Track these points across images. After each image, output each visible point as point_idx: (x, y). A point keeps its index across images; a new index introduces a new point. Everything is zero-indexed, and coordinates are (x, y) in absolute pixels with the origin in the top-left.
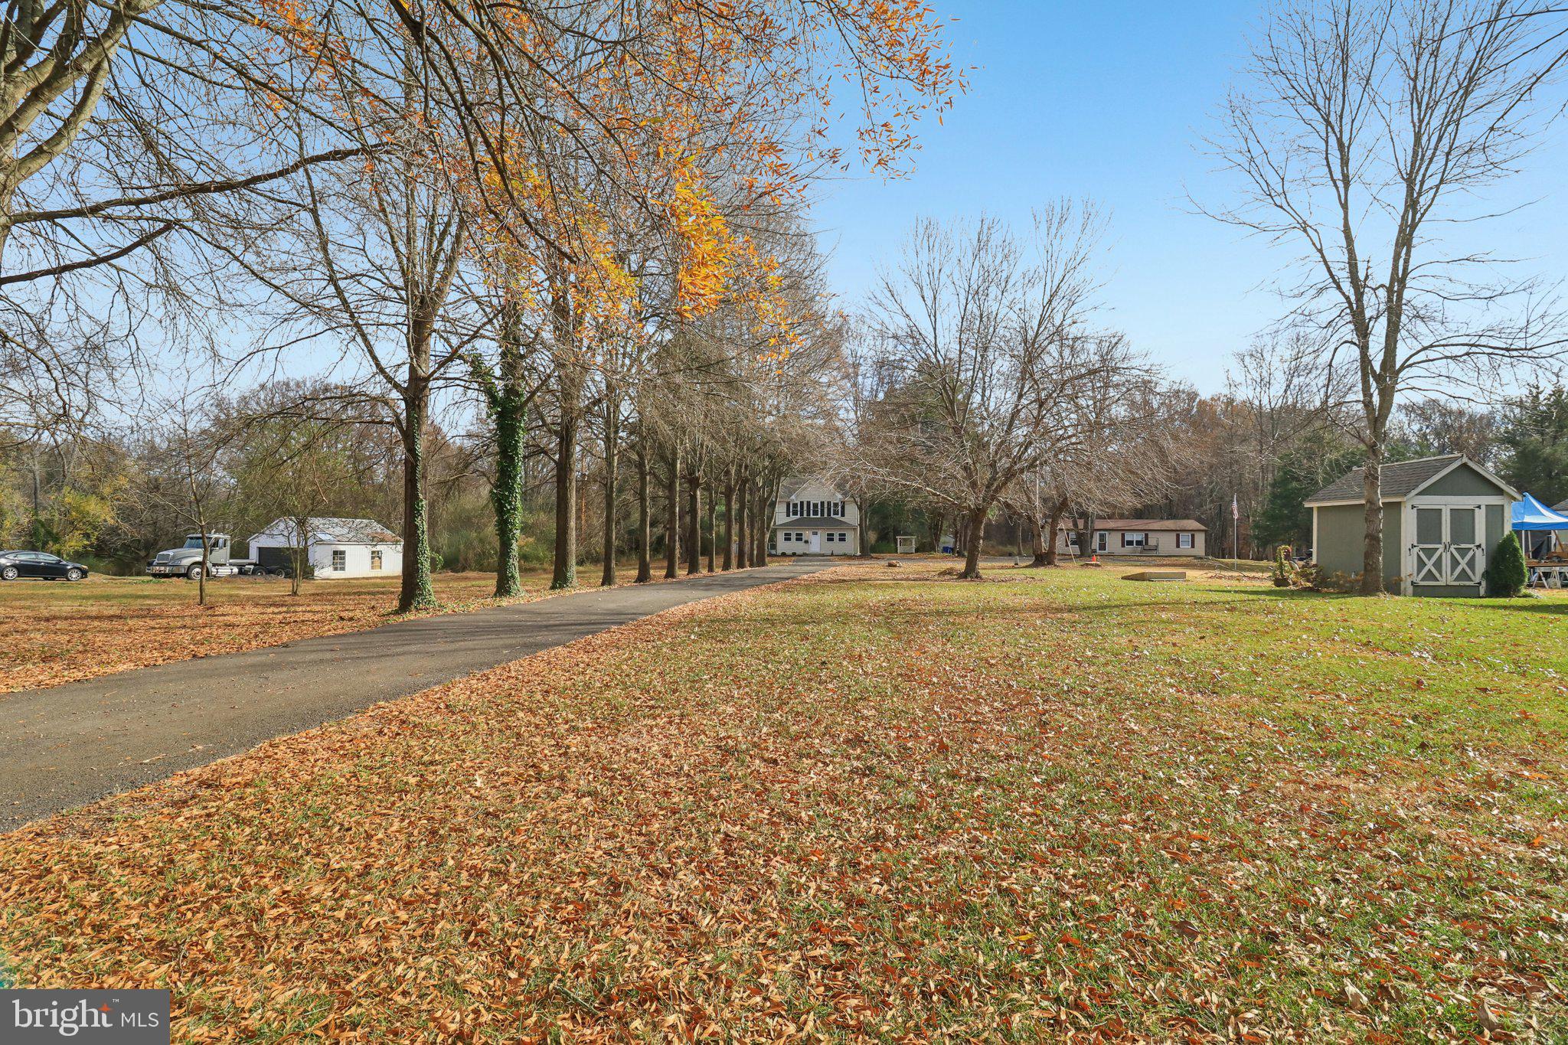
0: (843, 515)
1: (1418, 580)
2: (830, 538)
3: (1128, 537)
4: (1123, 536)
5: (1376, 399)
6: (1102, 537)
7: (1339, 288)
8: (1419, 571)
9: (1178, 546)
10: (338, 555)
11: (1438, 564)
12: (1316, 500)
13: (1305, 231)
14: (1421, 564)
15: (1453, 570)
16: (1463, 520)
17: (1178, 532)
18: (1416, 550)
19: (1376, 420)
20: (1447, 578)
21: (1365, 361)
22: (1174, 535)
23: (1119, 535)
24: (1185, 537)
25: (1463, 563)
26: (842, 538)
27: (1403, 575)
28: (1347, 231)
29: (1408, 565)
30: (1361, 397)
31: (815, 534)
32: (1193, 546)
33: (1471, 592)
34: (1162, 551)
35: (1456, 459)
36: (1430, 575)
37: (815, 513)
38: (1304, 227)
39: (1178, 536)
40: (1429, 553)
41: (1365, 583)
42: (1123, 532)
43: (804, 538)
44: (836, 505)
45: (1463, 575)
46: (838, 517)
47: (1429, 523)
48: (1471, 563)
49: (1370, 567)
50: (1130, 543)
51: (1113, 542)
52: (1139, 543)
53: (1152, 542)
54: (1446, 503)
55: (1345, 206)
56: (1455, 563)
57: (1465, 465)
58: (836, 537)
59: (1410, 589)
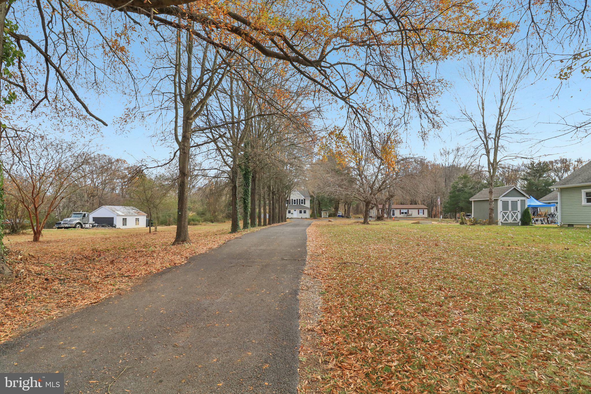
0: (305, 204)
1: (503, 221)
2: (301, 212)
3: (402, 211)
4: (400, 210)
5: (492, 171)
6: (393, 211)
7: (481, 138)
8: (503, 219)
9: (419, 214)
10: (125, 220)
11: (508, 217)
12: (473, 199)
13: (471, 121)
14: (503, 217)
15: (512, 218)
16: (514, 204)
17: (418, 209)
18: (502, 213)
19: (492, 176)
20: (510, 221)
21: (489, 160)
22: (417, 210)
23: (399, 210)
24: (421, 211)
25: (515, 216)
26: (305, 212)
27: (498, 220)
28: (483, 123)
29: (500, 217)
30: (487, 170)
31: (295, 211)
32: (423, 214)
33: (517, 224)
34: (413, 216)
35: (512, 187)
36: (506, 220)
37: (295, 203)
38: (471, 120)
39: (418, 210)
40: (506, 213)
41: (489, 222)
42: (400, 209)
43: (291, 212)
44: (302, 200)
45: (515, 220)
46: (303, 205)
47: (505, 205)
48: (517, 216)
49: (490, 218)
50: (403, 213)
51: (397, 213)
52: (406, 213)
53: (410, 213)
54: (510, 199)
55: (483, 116)
56: (512, 216)
57: (515, 189)
58: (303, 212)
59: (501, 224)
